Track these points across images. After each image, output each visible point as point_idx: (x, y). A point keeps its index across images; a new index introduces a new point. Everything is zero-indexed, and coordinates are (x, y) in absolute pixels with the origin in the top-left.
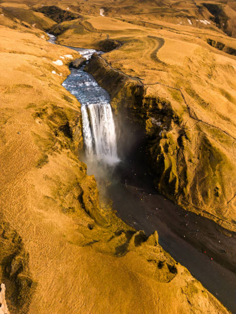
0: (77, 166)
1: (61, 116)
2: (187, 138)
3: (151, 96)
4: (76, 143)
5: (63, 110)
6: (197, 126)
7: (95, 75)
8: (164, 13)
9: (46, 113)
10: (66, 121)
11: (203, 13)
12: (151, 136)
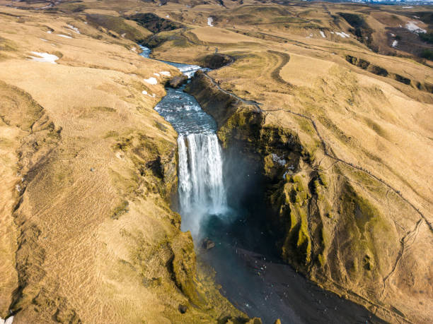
0: (168, 217)
1: (150, 149)
2: (321, 183)
3: (271, 125)
4: (168, 185)
5: (154, 141)
6: (335, 166)
7: (198, 97)
8: (289, 24)
9: (130, 144)
10: (156, 155)
11: (340, 23)
12: (272, 178)
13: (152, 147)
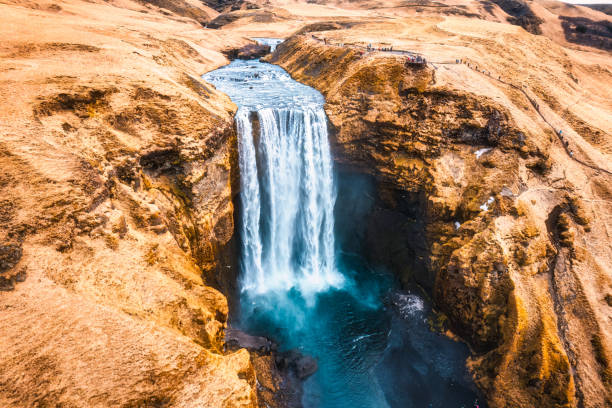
1: (157, 120)
5: (169, 104)
6: (597, 184)
9: (105, 104)
10: (173, 137)
11: (493, 10)
12: (453, 208)
13: (163, 116)
